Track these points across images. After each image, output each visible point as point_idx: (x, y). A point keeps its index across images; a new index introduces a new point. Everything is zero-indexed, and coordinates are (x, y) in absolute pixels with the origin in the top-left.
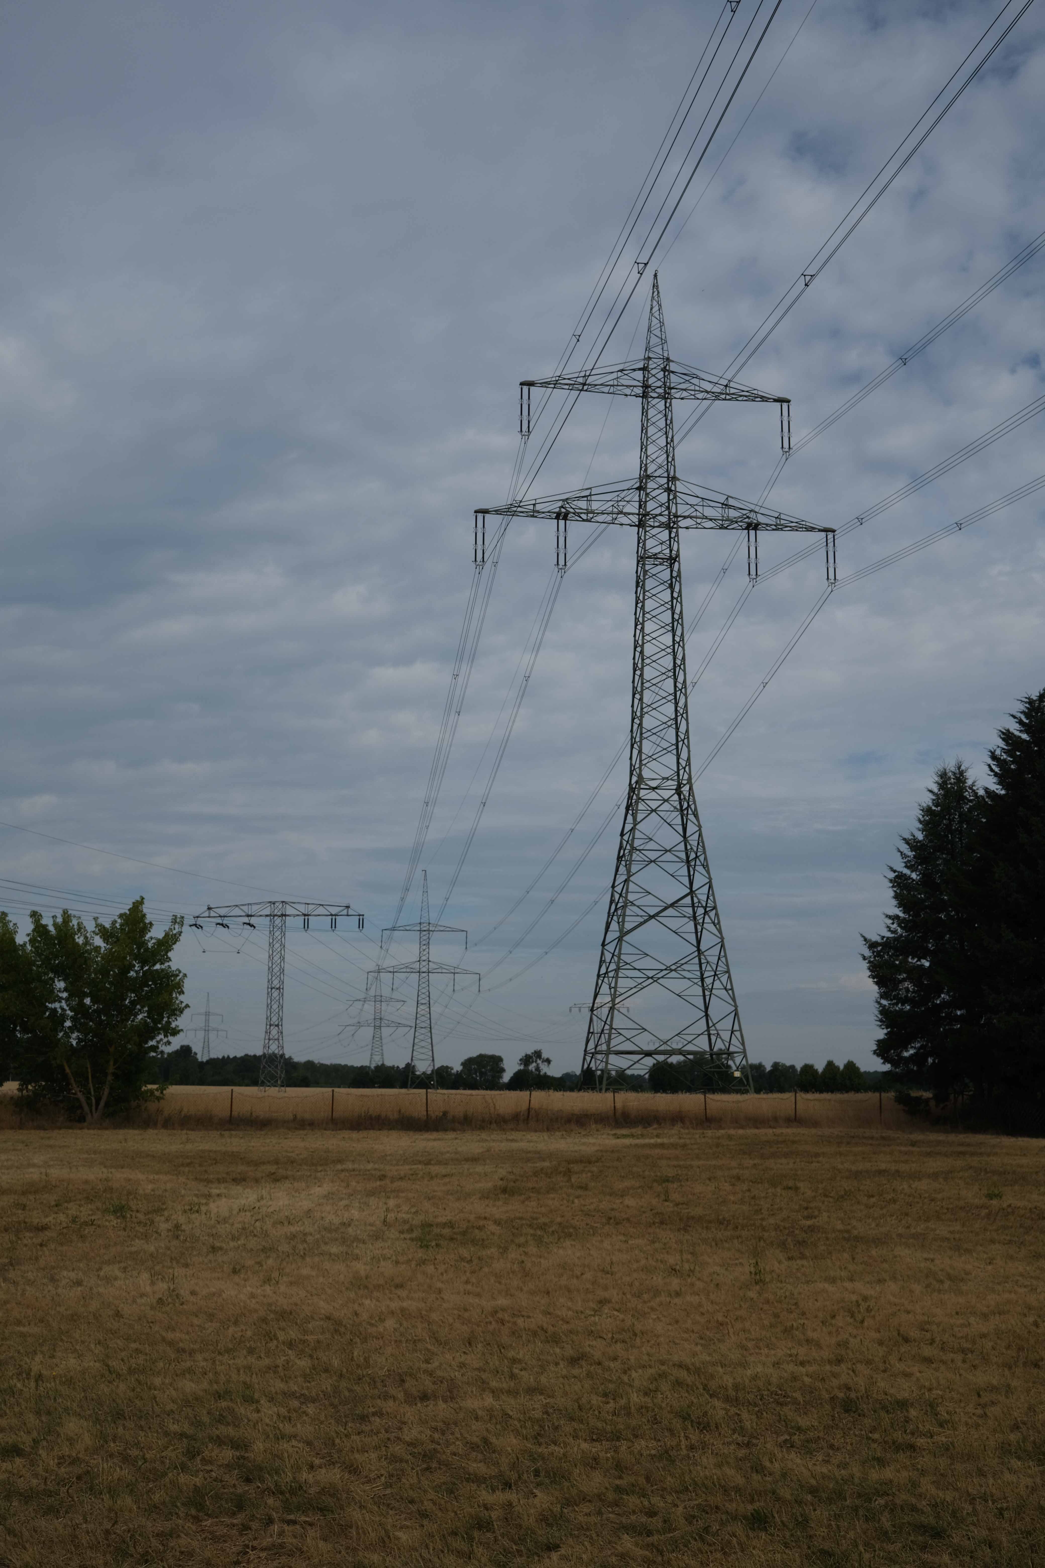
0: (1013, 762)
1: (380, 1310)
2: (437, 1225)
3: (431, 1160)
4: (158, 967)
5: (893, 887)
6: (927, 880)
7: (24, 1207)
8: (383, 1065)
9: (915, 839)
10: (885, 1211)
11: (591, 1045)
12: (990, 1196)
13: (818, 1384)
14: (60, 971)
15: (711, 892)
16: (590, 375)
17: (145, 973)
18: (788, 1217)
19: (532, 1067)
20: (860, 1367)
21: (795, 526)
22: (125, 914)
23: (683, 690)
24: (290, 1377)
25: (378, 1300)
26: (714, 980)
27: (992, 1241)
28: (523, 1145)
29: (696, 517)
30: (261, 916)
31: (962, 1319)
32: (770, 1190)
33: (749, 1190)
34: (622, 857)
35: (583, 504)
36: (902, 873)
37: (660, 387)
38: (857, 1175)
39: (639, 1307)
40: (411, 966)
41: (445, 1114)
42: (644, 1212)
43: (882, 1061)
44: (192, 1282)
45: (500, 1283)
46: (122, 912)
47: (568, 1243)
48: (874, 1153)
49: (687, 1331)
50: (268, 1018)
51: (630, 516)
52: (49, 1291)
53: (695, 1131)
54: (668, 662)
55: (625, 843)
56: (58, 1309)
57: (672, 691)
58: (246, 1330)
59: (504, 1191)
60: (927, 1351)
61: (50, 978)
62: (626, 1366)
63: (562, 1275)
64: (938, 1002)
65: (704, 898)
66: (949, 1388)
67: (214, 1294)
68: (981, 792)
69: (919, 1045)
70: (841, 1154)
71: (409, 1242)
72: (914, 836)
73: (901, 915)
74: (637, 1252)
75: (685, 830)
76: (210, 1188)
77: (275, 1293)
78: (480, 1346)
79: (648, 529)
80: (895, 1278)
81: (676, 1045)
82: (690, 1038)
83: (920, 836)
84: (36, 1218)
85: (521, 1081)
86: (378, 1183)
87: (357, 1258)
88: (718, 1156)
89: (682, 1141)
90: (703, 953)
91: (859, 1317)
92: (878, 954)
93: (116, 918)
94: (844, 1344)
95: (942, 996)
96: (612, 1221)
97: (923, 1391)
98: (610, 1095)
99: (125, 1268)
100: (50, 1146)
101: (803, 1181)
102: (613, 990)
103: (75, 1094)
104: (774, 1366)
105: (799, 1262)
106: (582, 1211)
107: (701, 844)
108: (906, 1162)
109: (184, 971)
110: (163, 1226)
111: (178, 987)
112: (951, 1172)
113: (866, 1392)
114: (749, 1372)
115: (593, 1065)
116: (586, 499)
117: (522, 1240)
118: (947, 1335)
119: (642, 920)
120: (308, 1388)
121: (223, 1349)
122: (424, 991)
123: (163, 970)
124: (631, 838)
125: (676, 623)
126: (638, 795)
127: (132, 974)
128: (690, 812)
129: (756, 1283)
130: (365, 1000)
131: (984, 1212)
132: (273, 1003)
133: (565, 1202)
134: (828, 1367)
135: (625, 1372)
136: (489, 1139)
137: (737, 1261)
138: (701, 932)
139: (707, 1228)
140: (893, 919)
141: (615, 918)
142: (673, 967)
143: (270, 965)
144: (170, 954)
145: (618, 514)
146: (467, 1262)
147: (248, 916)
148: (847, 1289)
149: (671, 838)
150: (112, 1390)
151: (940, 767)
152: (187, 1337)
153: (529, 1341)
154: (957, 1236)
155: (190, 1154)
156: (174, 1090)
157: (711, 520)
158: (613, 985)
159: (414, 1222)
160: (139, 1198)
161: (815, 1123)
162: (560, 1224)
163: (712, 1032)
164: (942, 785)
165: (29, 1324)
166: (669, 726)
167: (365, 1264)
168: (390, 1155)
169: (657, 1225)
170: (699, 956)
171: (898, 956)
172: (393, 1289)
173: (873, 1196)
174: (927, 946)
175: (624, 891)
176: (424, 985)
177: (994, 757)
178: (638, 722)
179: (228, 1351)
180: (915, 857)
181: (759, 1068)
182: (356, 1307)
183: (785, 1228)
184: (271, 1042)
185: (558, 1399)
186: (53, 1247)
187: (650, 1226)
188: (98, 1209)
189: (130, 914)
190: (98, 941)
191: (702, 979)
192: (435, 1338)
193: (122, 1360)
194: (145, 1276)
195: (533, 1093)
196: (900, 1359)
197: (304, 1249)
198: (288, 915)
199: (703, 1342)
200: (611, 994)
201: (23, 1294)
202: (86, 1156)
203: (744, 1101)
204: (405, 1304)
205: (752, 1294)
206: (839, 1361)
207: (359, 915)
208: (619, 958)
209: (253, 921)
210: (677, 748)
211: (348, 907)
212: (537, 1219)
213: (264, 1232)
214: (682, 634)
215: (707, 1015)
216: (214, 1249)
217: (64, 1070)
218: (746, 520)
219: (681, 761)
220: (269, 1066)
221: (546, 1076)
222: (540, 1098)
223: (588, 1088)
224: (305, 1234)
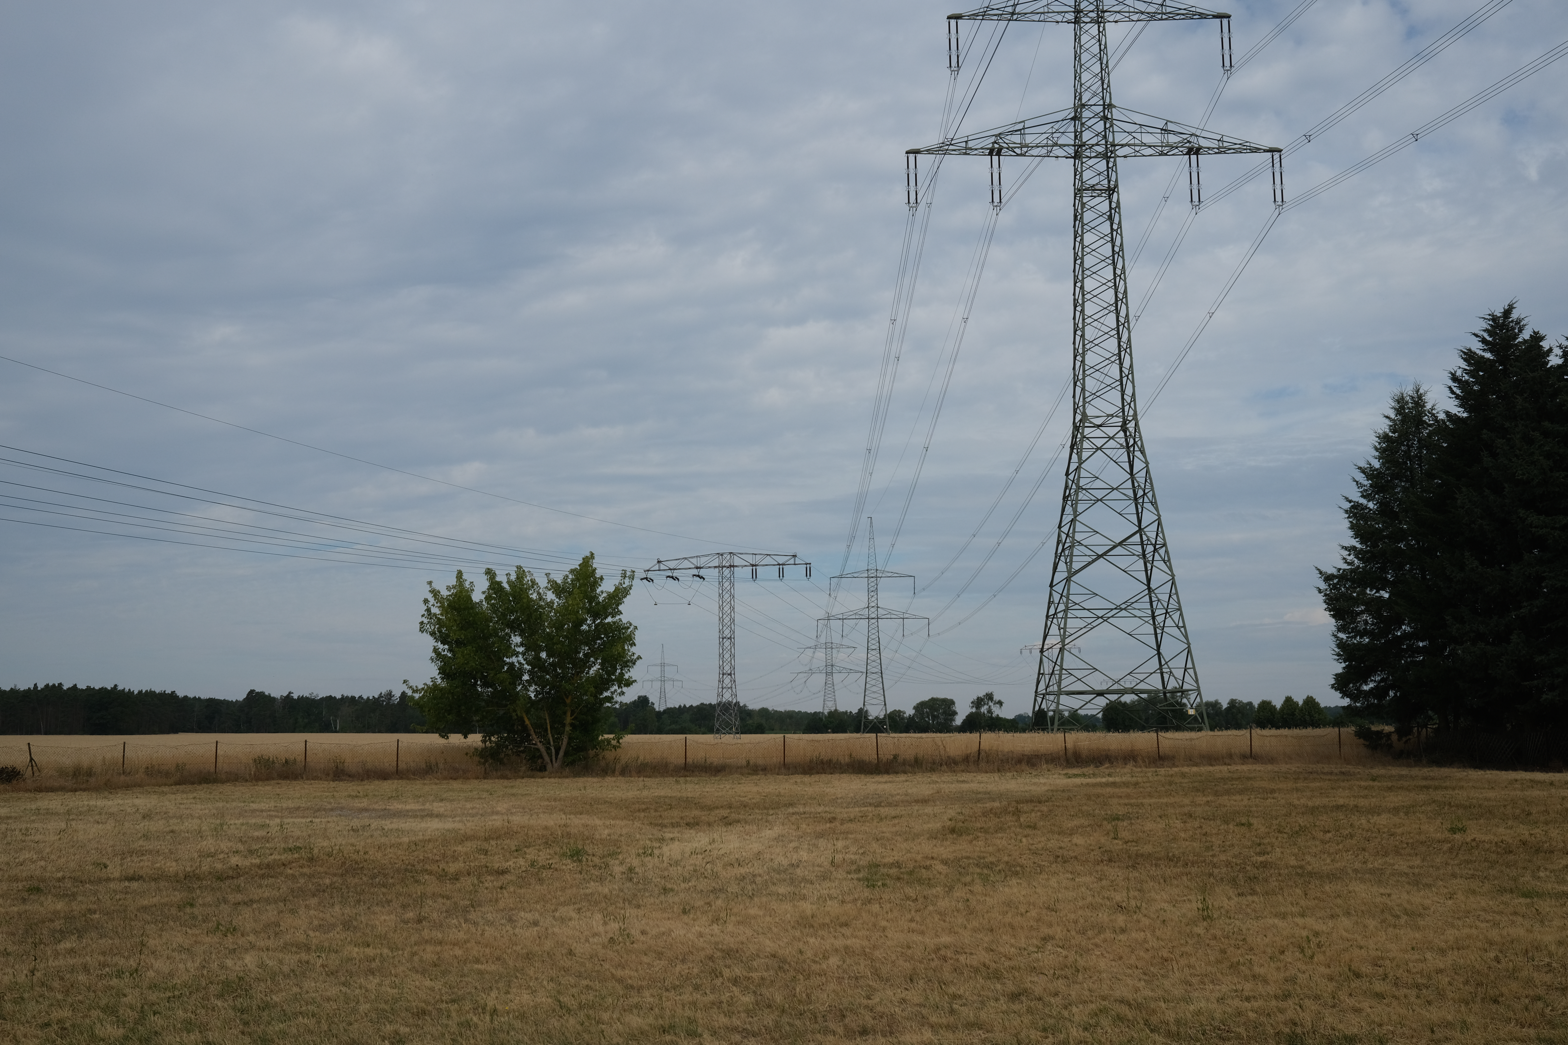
0: (1475, 383)
1: (824, 948)
2: (885, 865)
3: (881, 802)
4: (609, 620)
5: (1348, 517)
6: (1384, 509)
7: (486, 852)
8: (836, 710)
9: (1371, 467)
10: (1341, 846)
11: (1042, 686)
12: (1453, 831)
13: (1263, 1019)
14: (514, 627)
15: (1160, 530)
16: (1017, 4)
17: (597, 626)
18: (1240, 853)
19: (984, 709)
20: (1307, 1003)
21: (1239, 148)
22: (575, 569)
23: (1126, 325)
24: (733, 1013)
25: (823, 938)
26: (1165, 618)
27: (1454, 876)
28: (974, 786)
29: (1135, 145)
30: (709, 567)
31: (1419, 954)
32: (1223, 827)
33: (1201, 827)
34: (1068, 496)
35: (1016, 138)
36: (1357, 502)
37: (1092, 11)
38: (1313, 811)
39: (1083, 944)
40: (860, 613)
41: (895, 757)
42: (1092, 850)
43: (1341, 695)
44: (643, 922)
45: (944, 921)
46: (573, 567)
47: (1014, 881)
48: (1332, 788)
49: (1130, 967)
50: (721, 667)
51: (1066, 148)
52: (507, 931)
53: (1147, 770)
54: (1109, 296)
55: (1070, 483)
56: (514, 948)
57: (1114, 325)
58: (693, 968)
59: (953, 831)
60: (1379, 987)
61: (507, 634)
62: (1067, 1001)
63: (1007, 913)
64: (1399, 634)
65: (1154, 535)
66: (1401, 1023)
67: (663, 934)
68: (1442, 416)
69: (1379, 678)
70: (1297, 790)
71: (855, 882)
72: (1370, 465)
73: (1358, 546)
74: (1083, 889)
75: (1131, 467)
76: (664, 832)
77: (723, 932)
78: (921, 982)
79: (1084, 160)
80: (1349, 913)
81: (1128, 684)
82: (1142, 677)
83: (1377, 464)
84: (497, 862)
85: (973, 724)
86: (828, 825)
87: (804, 898)
88: (1170, 794)
89: (1134, 779)
90: (1153, 590)
91: (1309, 953)
92: (1335, 587)
93: (568, 573)
94: (1293, 980)
95: (1403, 627)
96: (1059, 859)
97: (1373, 1026)
98: (1060, 736)
99: (579, 909)
100: (513, 795)
101: (1257, 817)
102: (1062, 631)
103: (535, 744)
104: (1218, 1001)
105: (1250, 898)
106: (1030, 849)
107: (1148, 481)
108: (1365, 797)
109: (634, 624)
110: (618, 869)
111: (630, 640)
112: (1413, 806)
113: (1312, 1028)
114: (1192, 1008)
115: (1044, 706)
116: (1019, 133)
117: (968, 879)
118: (1401, 971)
119: (1091, 560)
120: (750, 1023)
121: (670, 985)
122: (873, 636)
123: (614, 623)
124: (1076, 477)
125: (1116, 256)
126: (1082, 433)
127: (584, 627)
128: (1136, 448)
129: (1204, 920)
130: (816, 647)
131: (1446, 846)
132: (725, 652)
133: (1013, 841)
134: (1274, 1003)
135: (1066, 1008)
136: (939, 780)
137: (1185, 898)
138: (1151, 570)
139: (1156, 865)
140: (1349, 551)
141: (1062, 558)
142: (1123, 606)
143: (721, 616)
144: (620, 608)
145: (1053, 146)
146: (913, 901)
147: (697, 568)
148: (1298, 925)
149: (1118, 476)
150: (562, 1025)
151: (1397, 391)
152: (636, 974)
153: (970, 978)
154: (1416, 871)
155: (646, 800)
156: (629, 739)
157: (1150, 147)
158: (1062, 626)
159: (861, 862)
160: (595, 842)
161: (1270, 759)
162: (1007, 863)
163: (1164, 670)
164: (1399, 411)
165: (487, 962)
166: (1113, 362)
167: (811, 903)
168: (841, 798)
169: (1105, 862)
170: (1149, 594)
171: (1356, 588)
172: (838, 927)
173: (1329, 832)
174: (1386, 577)
175: (1071, 531)
176: (873, 631)
177: (1454, 378)
178: (1081, 359)
179: (675, 988)
180: (1371, 486)
181: (1215, 705)
182: (801, 945)
183: (1236, 864)
184: (725, 690)
185: (997, 1034)
186: (512, 890)
187: (1098, 864)
188: (556, 854)
189: (580, 569)
190: (550, 596)
191: (1154, 617)
192: (877, 973)
193: (573, 996)
194: (598, 916)
195: (984, 735)
196: (1350, 995)
197: (753, 890)
198: (736, 566)
199: (1146, 978)
200: (1060, 635)
201: (482, 935)
202: (547, 803)
203: (1197, 739)
204: (849, 942)
205: (1199, 930)
206: (1286, 996)
207: (806, 564)
208: (1068, 598)
209: (702, 572)
210: (1122, 384)
211: (794, 556)
212: (984, 858)
213: (715, 874)
214: (1123, 267)
215: (1159, 654)
216: (665, 891)
217: (524, 722)
218: (1187, 145)
219: (1125, 397)
220: (723, 714)
221: (998, 718)
222: (990, 740)
223: (1039, 729)
224: (754, 876)
